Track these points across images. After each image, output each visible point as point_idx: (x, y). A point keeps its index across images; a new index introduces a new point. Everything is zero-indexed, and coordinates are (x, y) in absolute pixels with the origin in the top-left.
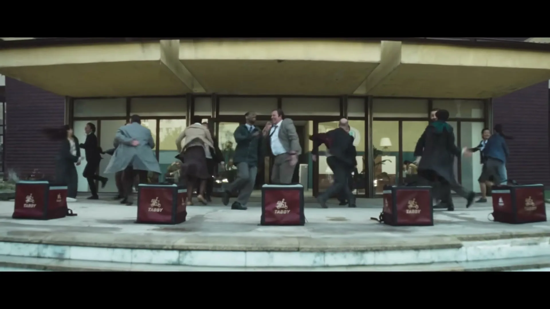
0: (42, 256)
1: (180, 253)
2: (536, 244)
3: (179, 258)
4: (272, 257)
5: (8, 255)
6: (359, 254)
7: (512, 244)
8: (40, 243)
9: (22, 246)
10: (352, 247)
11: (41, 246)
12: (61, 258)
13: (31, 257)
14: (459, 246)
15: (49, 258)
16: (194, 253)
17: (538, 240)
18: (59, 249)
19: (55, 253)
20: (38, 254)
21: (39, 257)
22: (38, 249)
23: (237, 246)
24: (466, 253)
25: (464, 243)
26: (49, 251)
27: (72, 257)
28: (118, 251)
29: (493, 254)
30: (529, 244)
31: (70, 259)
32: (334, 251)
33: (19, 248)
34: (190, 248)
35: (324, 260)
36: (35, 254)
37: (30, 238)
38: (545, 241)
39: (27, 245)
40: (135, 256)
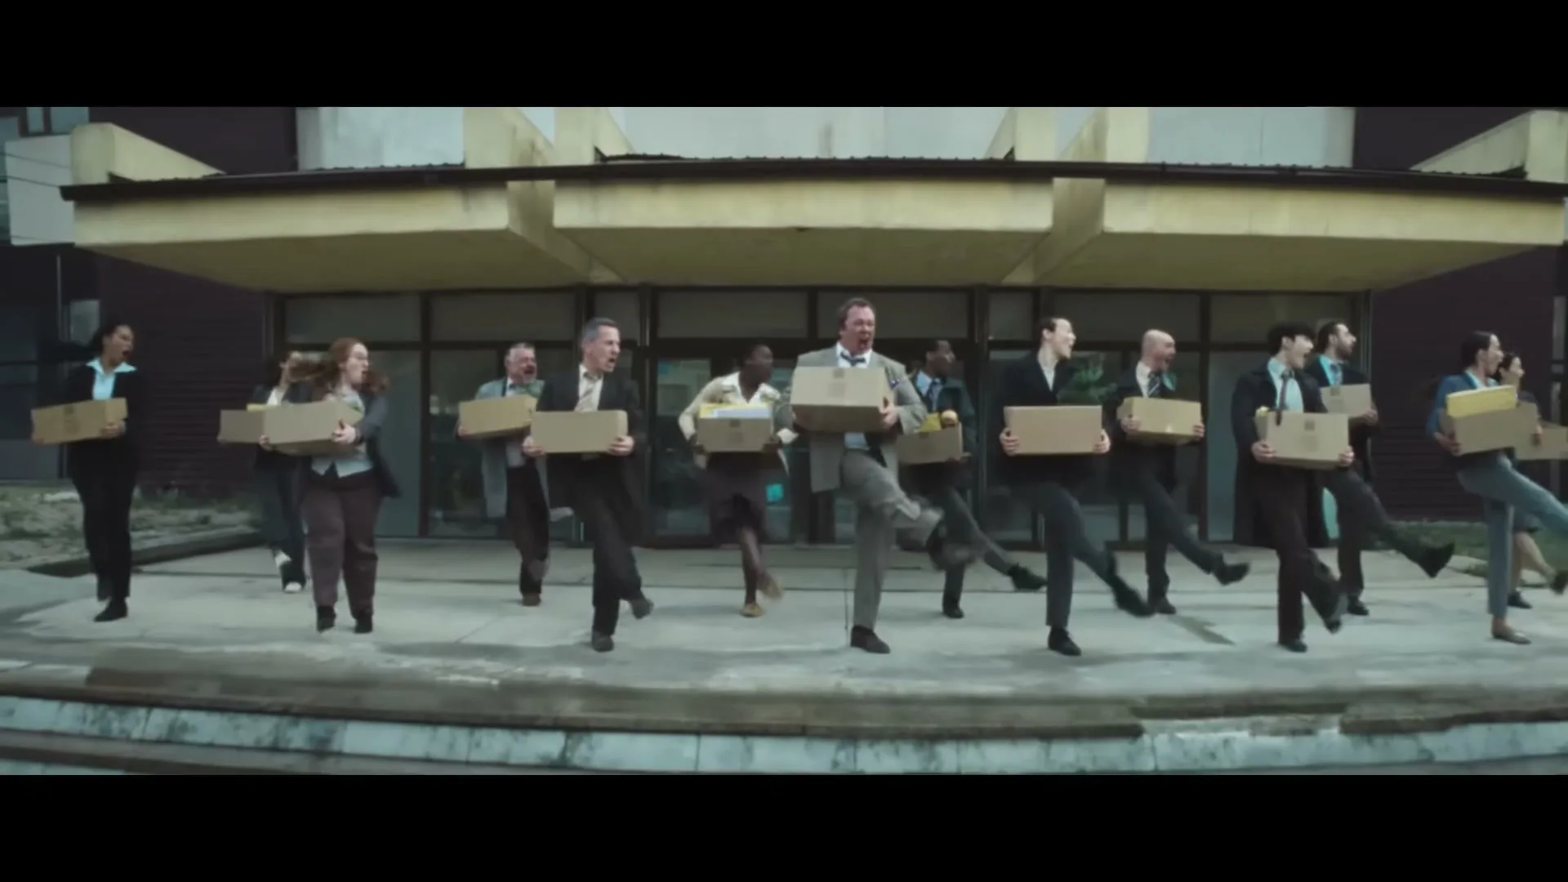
0: (282, 745)
1: (568, 737)
2: (1309, 732)
3: (565, 749)
4: (749, 750)
5: (210, 745)
6: (927, 744)
7: (1255, 730)
8: (284, 712)
9: (244, 720)
10: (912, 726)
11: (285, 720)
12: (321, 751)
13: (258, 749)
14: (1134, 733)
15: (298, 751)
16: (597, 738)
17: (1313, 722)
18: (320, 728)
19: (312, 738)
20: (276, 740)
21: (275, 749)
22: (277, 727)
23: (682, 718)
24: (1153, 749)
25: (1146, 723)
26: (299, 735)
27: (347, 749)
28: (444, 732)
29: (1213, 756)
30: (1294, 733)
31: (340, 754)
32: (875, 736)
33: (237, 728)
34: (592, 724)
35: (855, 760)
36: (267, 741)
37: (265, 701)
38: (1328, 726)
39: (256, 717)
40: (478, 745)
